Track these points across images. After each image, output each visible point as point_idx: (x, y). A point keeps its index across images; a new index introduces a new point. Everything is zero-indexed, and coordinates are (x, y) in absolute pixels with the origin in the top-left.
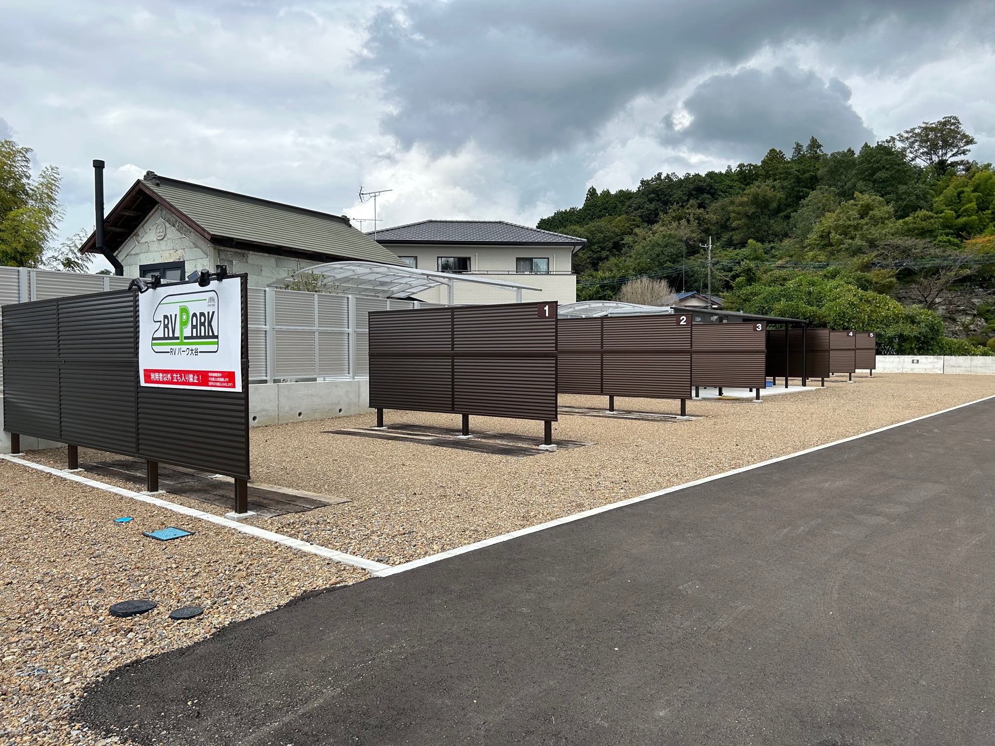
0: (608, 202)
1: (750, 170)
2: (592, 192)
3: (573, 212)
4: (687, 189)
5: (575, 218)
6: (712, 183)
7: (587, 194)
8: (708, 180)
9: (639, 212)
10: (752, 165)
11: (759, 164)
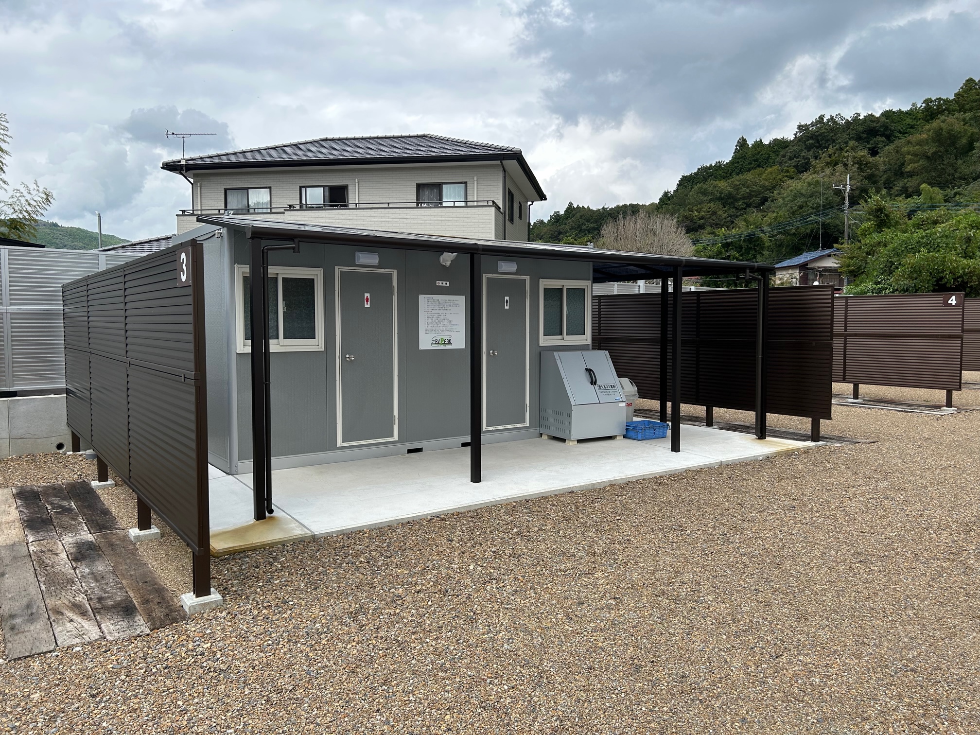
0: (759, 152)
1: (939, 106)
2: (742, 143)
3: (718, 166)
4: (855, 132)
5: (721, 172)
6: (887, 123)
7: (736, 146)
8: (884, 119)
9: (793, 162)
10: (942, 99)
11: (952, 97)
